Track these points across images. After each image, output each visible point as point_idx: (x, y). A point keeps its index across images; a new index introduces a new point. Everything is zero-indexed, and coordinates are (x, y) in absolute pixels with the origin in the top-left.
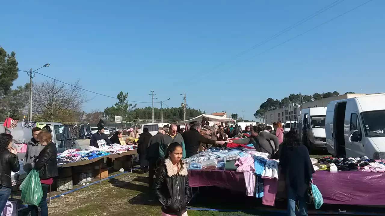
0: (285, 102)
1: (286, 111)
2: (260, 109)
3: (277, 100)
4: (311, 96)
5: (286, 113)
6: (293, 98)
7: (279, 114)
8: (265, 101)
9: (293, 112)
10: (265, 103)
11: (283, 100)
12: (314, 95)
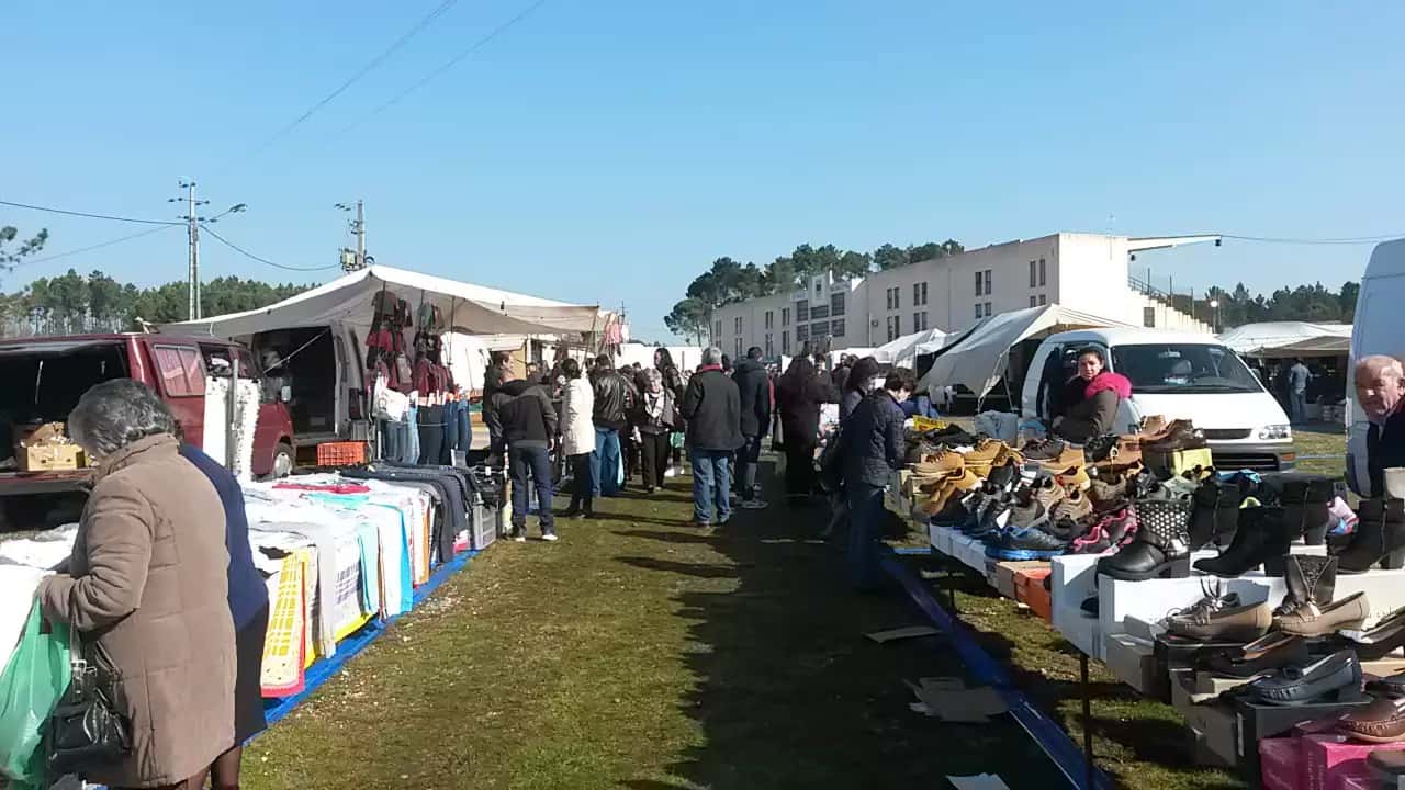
0: (778, 274)
1: (801, 305)
2: (687, 298)
3: (750, 264)
4: (867, 255)
5: (799, 310)
6: (805, 259)
7: (769, 315)
8: (708, 267)
9: (830, 309)
10: (707, 275)
11: (772, 265)
12: (879, 253)
